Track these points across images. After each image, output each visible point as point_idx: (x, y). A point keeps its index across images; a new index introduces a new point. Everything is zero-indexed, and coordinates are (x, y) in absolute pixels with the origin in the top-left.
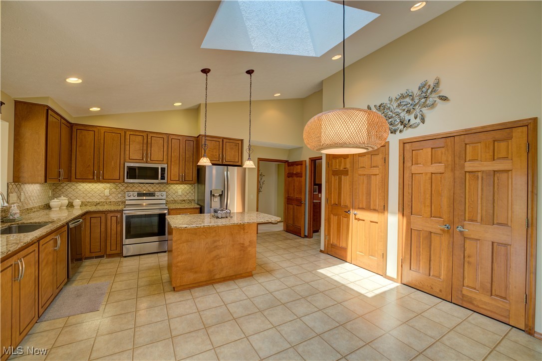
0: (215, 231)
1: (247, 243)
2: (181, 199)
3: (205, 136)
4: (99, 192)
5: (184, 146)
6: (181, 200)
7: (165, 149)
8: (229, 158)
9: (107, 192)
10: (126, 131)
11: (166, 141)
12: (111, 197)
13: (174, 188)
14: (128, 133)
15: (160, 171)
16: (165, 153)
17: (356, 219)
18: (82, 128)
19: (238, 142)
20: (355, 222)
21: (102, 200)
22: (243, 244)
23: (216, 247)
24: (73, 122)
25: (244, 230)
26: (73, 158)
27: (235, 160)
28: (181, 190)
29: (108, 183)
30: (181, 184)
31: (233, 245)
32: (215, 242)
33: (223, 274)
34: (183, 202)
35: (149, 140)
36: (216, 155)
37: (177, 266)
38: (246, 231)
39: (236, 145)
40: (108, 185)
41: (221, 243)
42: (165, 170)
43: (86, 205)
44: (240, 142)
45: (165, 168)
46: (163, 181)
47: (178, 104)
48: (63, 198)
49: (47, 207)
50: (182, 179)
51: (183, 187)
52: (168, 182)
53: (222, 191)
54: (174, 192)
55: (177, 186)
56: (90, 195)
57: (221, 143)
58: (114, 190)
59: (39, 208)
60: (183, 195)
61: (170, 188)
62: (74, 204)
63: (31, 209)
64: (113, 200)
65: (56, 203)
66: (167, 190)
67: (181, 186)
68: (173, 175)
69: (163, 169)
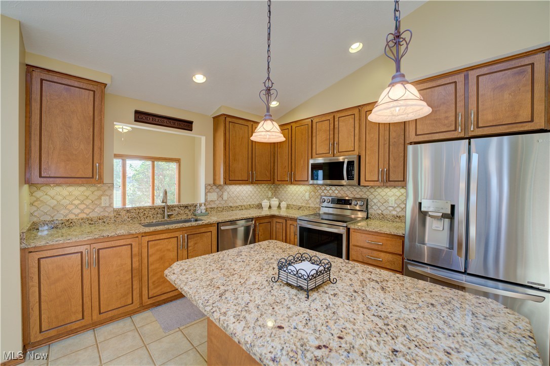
2: (394, 213)
4: (301, 195)
6: (393, 216)
7: (357, 131)
8: (489, 119)
9: (307, 195)
10: (312, 119)
11: (357, 118)
12: (310, 201)
13: (383, 193)
14: (315, 121)
15: (345, 166)
16: (357, 138)
21: (304, 205)
27: (517, 117)
28: (393, 198)
29: (303, 185)
34: (397, 220)
35: (336, 123)
39: (520, 73)
40: (308, 188)
42: (353, 165)
45: (353, 162)
46: (351, 182)
47: (356, 47)
48: (274, 199)
49: (260, 206)
50: (382, 178)
51: (398, 194)
52: (361, 184)
53: (453, 207)
54: (382, 201)
55: (387, 190)
56: (295, 198)
57: (461, 86)
58: (313, 193)
59: (250, 207)
60: (398, 206)
61: (376, 193)
62: (281, 205)
63: (237, 207)
64: (312, 205)
65: (265, 203)
66: (371, 197)
67: (394, 190)
68: (370, 171)
69: (350, 164)
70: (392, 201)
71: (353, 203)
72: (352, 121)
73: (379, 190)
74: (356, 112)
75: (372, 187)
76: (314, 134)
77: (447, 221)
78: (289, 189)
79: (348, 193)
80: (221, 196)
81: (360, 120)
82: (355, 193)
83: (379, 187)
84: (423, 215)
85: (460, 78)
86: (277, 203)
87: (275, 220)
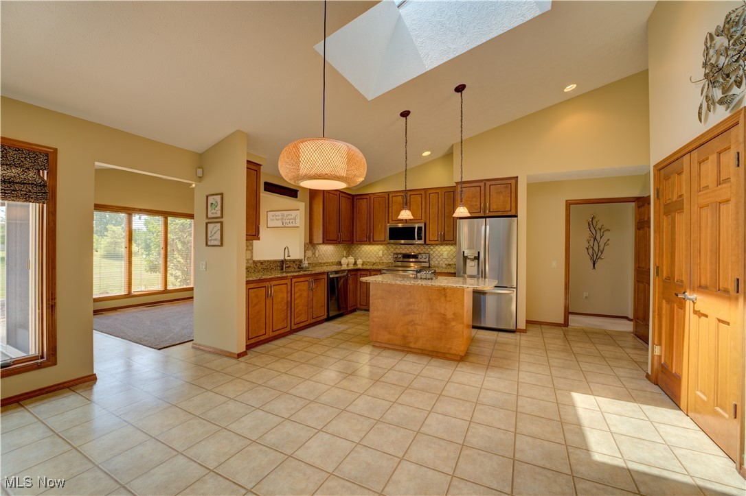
0: (410, 292)
1: (449, 315)
2: (446, 262)
3: (462, 183)
4: (375, 253)
5: (443, 199)
6: (446, 264)
7: (423, 206)
8: (495, 207)
9: (380, 253)
10: (389, 193)
11: (423, 197)
12: (383, 258)
13: (439, 249)
14: (391, 195)
15: (416, 230)
16: (423, 211)
17: (696, 312)
18: (359, 197)
19: (509, 182)
20: (694, 317)
21: (378, 261)
22: (444, 315)
23: (410, 310)
24: (354, 194)
25: (445, 297)
26: (355, 224)
27: (505, 208)
28: (446, 252)
29: (378, 244)
30: (442, 245)
31: (431, 314)
32: (409, 304)
33: (419, 345)
35: (408, 199)
36: (476, 205)
37: (373, 321)
38: (448, 299)
39: (507, 187)
40: (382, 247)
41: (416, 308)
42: (422, 229)
43: (366, 265)
44: (513, 182)
45: (422, 227)
46: (419, 242)
47: (426, 154)
48: (351, 257)
49: (340, 264)
50: (441, 239)
51: (449, 249)
52: (427, 243)
53: (479, 253)
54: (439, 255)
55: (442, 247)
56: (369, 256)
57: (483, 188)
58: (386, 251)
59: (333, 264)
60: (449, 258)
61: (434, 250)
62: (358, 263)
63: (324, 264)
64: (385, 261)
65: (344, 261)
66: (432, 252)
67: (447, 247)
68: (432, 234)
69: (420, 229)
70: (445, 254)
71: (420, 256)
72: (420, 198)
73: (437, 247)
74: (423, 192)
75: (432, 245)
76: (390, 205)
77: (476, 261)
78: (363, 249)
79: (415, 250)
80: (314, 254)
81: (425, 198)
82: (420, 250)
83: (437, 245)
84: (465, 258)
85: (482, 184)
86: (353, 260)
87: (359, 273)
